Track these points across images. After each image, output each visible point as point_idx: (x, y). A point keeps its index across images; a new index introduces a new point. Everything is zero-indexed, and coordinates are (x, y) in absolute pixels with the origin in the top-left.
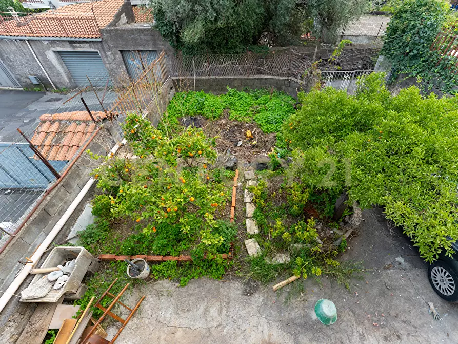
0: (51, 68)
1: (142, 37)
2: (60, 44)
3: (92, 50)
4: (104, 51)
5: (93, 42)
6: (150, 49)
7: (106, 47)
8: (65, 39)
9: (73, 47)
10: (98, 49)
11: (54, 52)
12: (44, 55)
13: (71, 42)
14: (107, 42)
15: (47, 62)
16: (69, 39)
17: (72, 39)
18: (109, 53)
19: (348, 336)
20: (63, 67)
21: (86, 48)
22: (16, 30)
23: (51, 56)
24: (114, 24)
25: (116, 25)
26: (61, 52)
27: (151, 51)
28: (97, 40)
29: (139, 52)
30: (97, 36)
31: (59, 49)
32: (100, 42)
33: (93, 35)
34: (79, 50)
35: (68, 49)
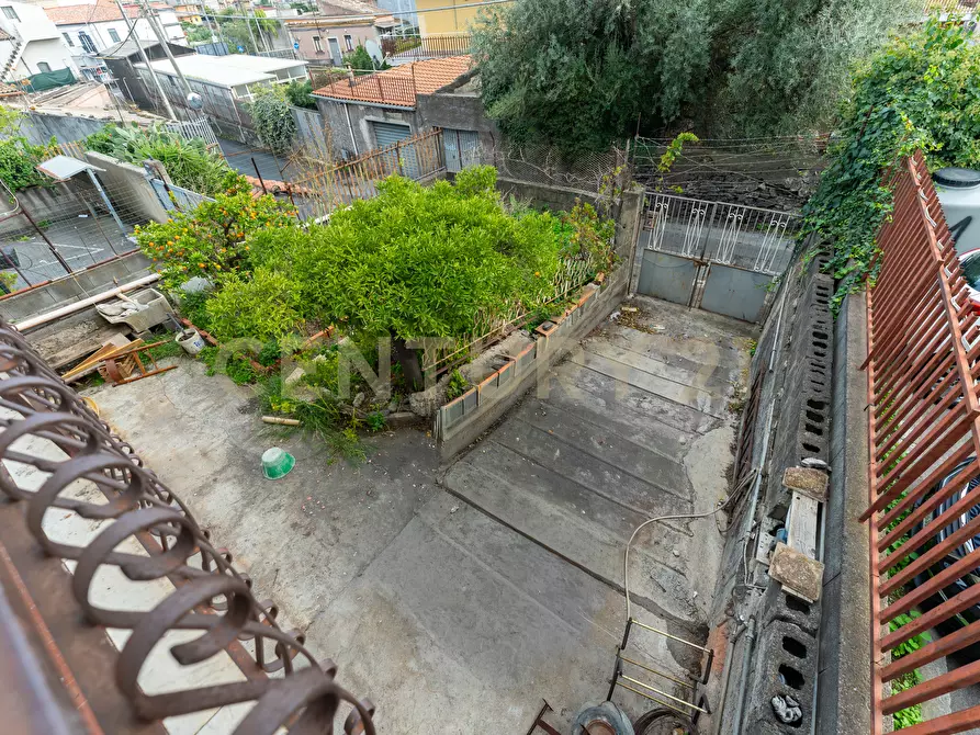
0: (361, 142)
1: (463, 109)
2: (375, 112)
3: (403, 123)
4: (416, 125)
5: (406, 111)
6: (470, 129)
7: (418, 120)
8: (378, 105)
9: (386, 117)
10: (410, 122)
11: (368, 121)
12: (357, 125)
13: (385, 110)
14: (420, 114)
15: (358, 133)
16: (383, 105)
17: (387, 106)
18: (421, 129)
19: (268, 497)
20: (373, 143)
21: (398, 120)
22: (341, 90)
23: (364, 126)
24: (450, 89)
25: (452, 91)
26: (374, 122)
27: (471, 132)
28: (411, 109)
29: (458, 131)
30: (411, 104)
31: (372, 118)
32: (414, 112)
33: (408, 103)
34: (391, 121)
35: (381, 119)
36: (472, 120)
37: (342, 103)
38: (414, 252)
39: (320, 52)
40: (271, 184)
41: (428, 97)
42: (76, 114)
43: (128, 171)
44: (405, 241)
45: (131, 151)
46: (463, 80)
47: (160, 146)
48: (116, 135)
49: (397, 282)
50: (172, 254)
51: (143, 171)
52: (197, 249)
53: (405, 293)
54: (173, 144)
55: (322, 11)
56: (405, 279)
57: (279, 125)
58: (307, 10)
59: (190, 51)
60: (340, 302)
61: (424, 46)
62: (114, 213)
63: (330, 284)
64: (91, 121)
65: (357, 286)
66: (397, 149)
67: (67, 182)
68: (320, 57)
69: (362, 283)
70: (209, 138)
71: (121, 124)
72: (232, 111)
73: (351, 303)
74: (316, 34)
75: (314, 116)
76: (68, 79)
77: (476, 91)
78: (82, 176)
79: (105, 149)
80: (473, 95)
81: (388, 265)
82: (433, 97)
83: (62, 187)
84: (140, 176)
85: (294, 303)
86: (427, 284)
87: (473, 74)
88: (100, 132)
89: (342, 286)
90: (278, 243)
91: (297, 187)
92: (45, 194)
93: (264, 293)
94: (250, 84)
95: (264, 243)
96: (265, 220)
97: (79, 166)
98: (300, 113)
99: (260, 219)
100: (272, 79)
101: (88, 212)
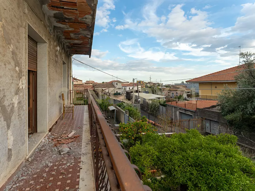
1: (213, 114)
3: (191, 114)
4: (195, 116)
5: (192, 111)
10: (193, 114)
11: (179, 112)
12: (176, 112)
13: (185, 110)
14: (197, 113)
15: (176, 114)
16: (185, 109)
18: (196, 117)
21: (189, 113)
22: (174, 104)
23: (178, 113)
24: (209, 108)
25: (209, 109)
26: (181, 113)
27: (216, 121)
28: (194, 111)
29: (210, 120)
30: (195, 110)
31: (181, 111)
32: (195, 112)
33: (194, 109)
34: (187, 113)
35: (184, 112)
36: (217, 118)
37: (173, 107)
38: (202, 158)
39: (169, 95)
40: (151, 121)
41: (201, 109)
42: (118, 100)
43: (122, 111)
44: (198, 152)
45: (124, 107)
46: (213, 107)
47: (129, 108)
48: (123, 104)
49: (192, 166)
50: (125, 131)
51: (124, 112)
52: (131, 132)
53: (195, 172)
54: (132, 108)
55: (172, 88)
56: (195, 167)
57: (155, 108)
58: (168, 87)
59: (141, 92)
60: (168, 165)
61: (200, 97)
62: (115, 119)
63: (166, 157)
64: (120, 101)
65: (176, 162)
66: (189, 121)
67: (111, 111)
68: (169, 96)
69: (178, 161)
70: (139, 108)
71: (124, 103)
72: (145, 104)
73: (173, 167)
74: (169, 92)
75: (164, 108)
76: (119, 94)
77: (219, 110)
78: (114, 110)
79: (120, 106)
80: (218, 111)
81: (190, 159)
82: (202, 109)
83: (109, 111)
84: (123, 112)
85: (154, 159)
86: (206, 173)
87: (218, 105)
88: (120, 103)
89: (171, 159)
90: (152, 138)
91: (157, 124)
92: (106, 112)
93: (146, 152)
94: (151, 99)
95: (148, 136)
96: (148, 130)
97: (114, 108)
98: (161, 107)
99: (147, 129)
100: (156, 99)
101: (111, 117)
